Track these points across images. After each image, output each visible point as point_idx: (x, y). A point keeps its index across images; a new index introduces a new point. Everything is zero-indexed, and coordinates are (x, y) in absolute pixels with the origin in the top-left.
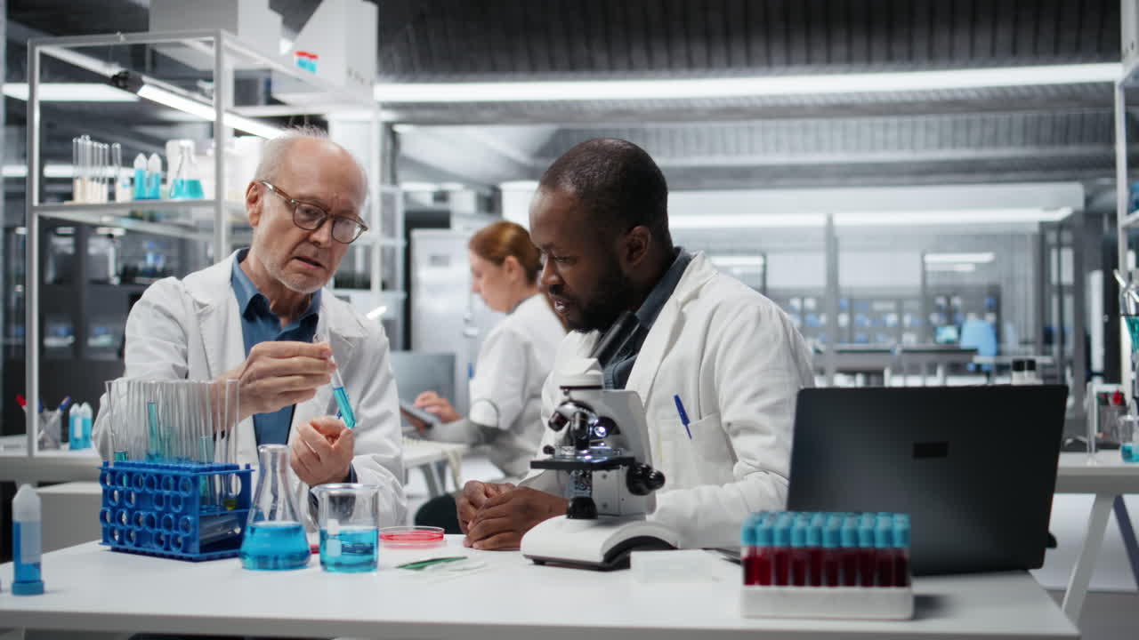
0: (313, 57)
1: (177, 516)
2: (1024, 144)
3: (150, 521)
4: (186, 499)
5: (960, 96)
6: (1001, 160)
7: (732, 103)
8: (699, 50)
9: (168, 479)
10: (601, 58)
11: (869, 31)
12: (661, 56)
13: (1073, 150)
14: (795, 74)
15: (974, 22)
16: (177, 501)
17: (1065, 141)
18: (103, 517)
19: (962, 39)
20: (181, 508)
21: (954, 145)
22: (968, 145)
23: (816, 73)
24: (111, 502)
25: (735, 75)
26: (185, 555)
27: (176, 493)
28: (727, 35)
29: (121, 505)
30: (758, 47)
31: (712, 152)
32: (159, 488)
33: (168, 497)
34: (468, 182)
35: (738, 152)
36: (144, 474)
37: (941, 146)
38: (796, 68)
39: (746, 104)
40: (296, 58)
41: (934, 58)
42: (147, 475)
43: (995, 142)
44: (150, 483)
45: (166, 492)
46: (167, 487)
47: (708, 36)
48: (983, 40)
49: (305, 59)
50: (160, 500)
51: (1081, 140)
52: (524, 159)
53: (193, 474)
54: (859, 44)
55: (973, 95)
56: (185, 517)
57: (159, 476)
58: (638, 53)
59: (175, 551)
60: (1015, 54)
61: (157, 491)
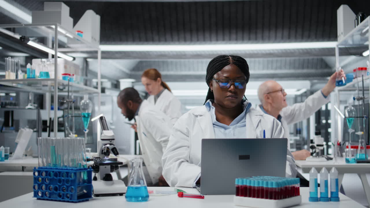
0: (82, 32)
1: (68, 187)
2: (290, 69)
3: (56, 189)
4: (72, 181)
5: (272, 52)
6: (283, 74)
7: (199, 53)
8: (188, 36)
9: (63, 173)
10: (156, 38)
11: (243, 31)
12: (176, 38)
13: (305, 71)
14: (219, 44)
15: (276, 28)
16: (67, 181)
17: (303, 68)
18: (34, 188)
19: (273, 34)
20: (70, 183)
21: (268, 69)
22: (272, 69)
23: (226, 44)
24: (38, 182)
25: (200, 44)
26: (70, 200)
27: (67, 178)
28: (197, 30)
29: (42, 183)
30: (207, 35)
31: (189, 70)
32: (60, 176)
33: (63, 180)
34: (109, 79)
35: (198, 70)
36: (53, 172)
37: (263, 69)
38: (219, 42)
39: (203, 53)
40: (77, 33)
41: (264, 39)
42: (54, 172)
43: (281, 68)
44: (56, 175)
45: (63, 178)
46: (63, 176)
47: (191, 31)
48: (279, 34)
49: (80, 33)
50: (60, 181)
51: (308, 68)
52: (127, 71)
53: (75, 171)
54: (240, 35)
55: (276, 52)
56: (71, 187)
57: (60, 172)
58: (168, 36)
59: (66, 199)
60: (289, 39)
61: (58, 178)
